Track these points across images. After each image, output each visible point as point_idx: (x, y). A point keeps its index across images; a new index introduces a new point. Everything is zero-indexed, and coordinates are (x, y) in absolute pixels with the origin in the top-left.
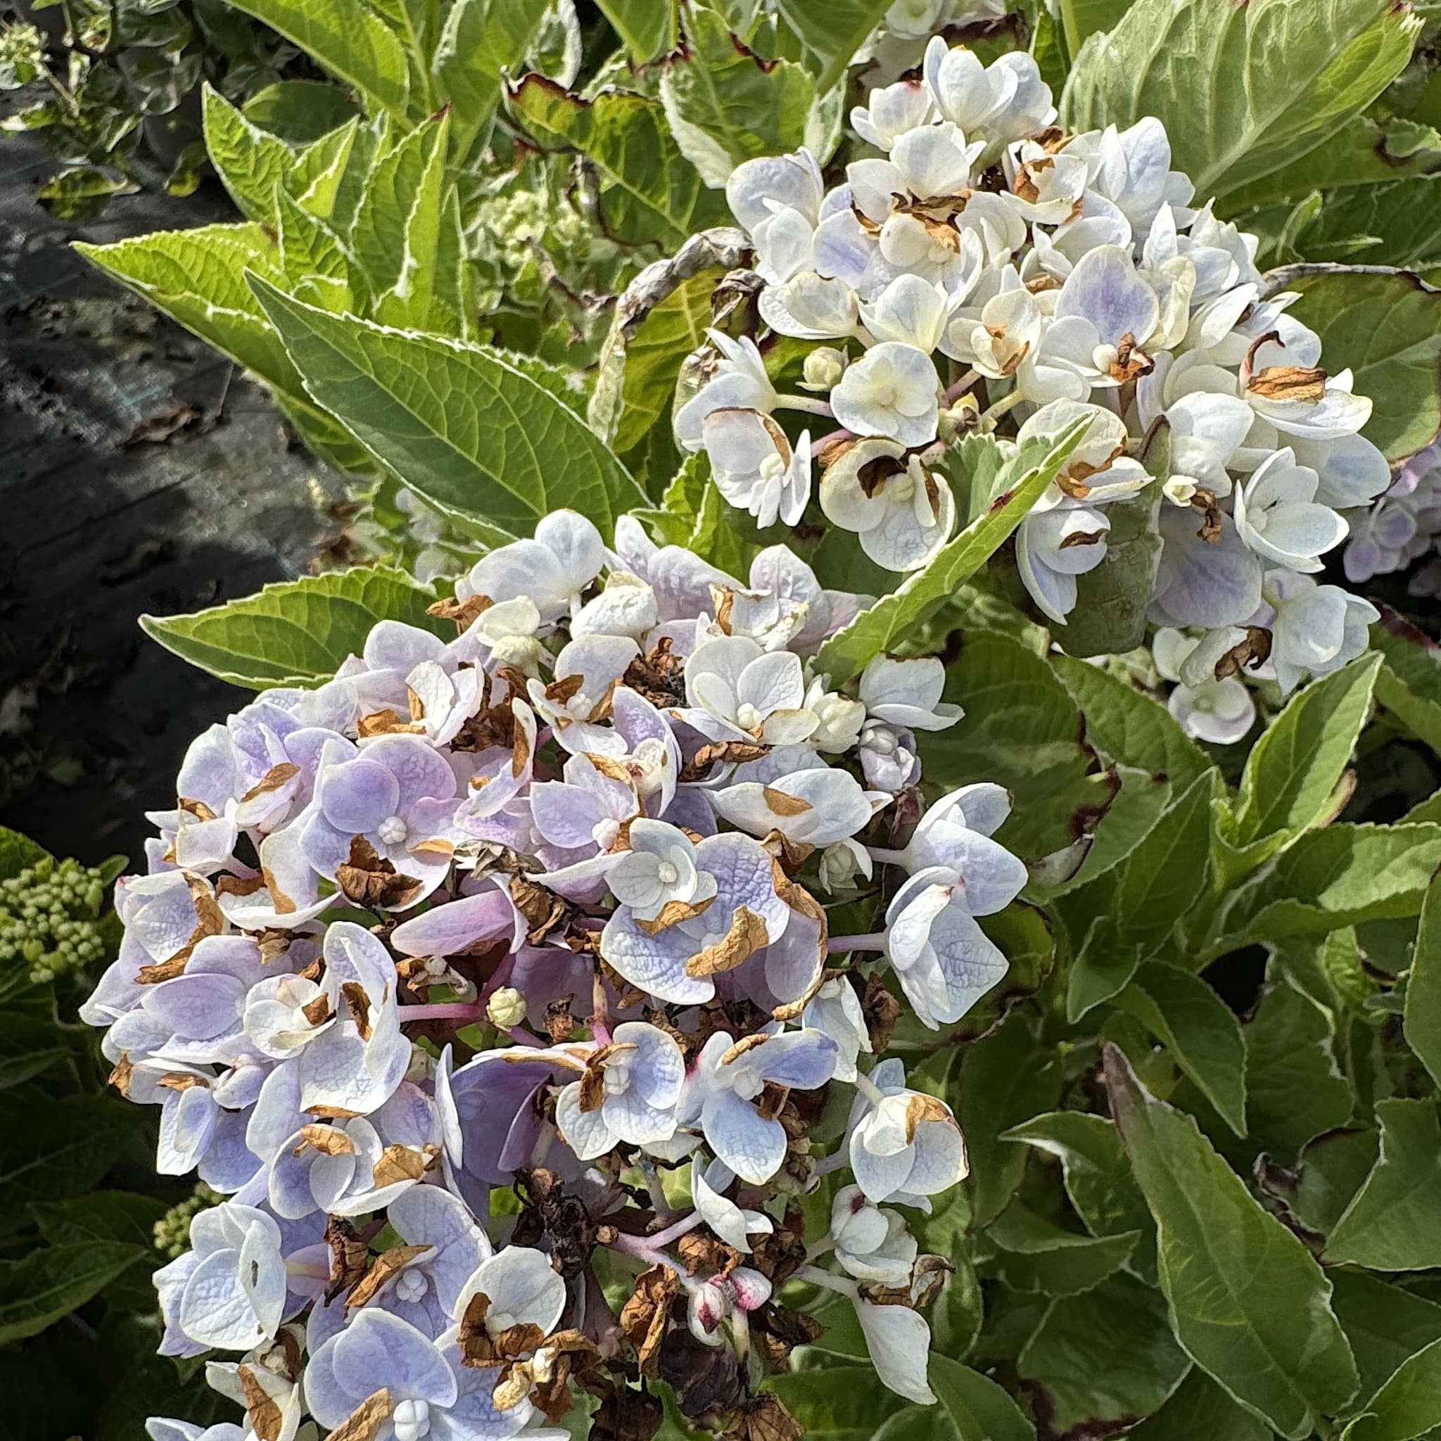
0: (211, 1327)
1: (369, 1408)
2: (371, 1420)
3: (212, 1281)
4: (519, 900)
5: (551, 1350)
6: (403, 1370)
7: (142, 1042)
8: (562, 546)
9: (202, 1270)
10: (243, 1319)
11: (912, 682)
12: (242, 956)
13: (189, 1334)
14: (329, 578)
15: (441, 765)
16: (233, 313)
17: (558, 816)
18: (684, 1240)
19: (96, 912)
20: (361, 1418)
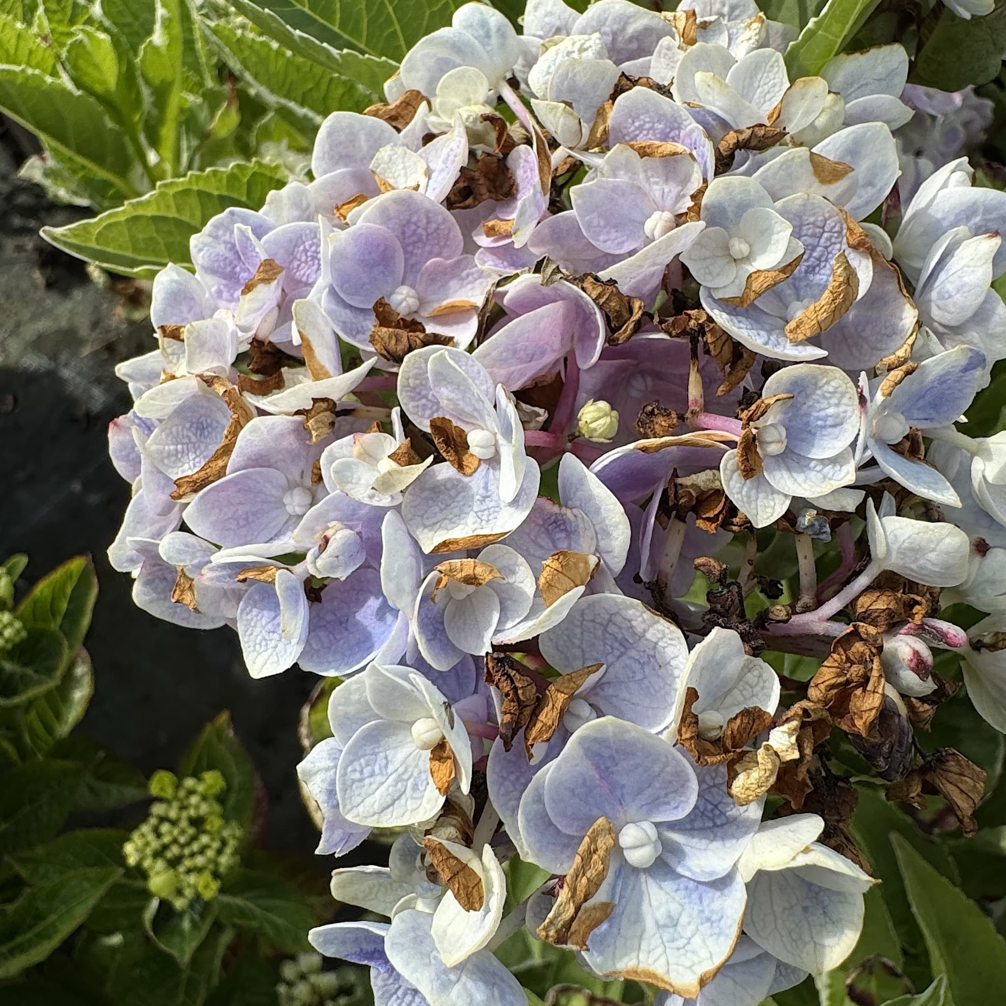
0: (376, 807)
1: (594, 840)
2: (601, 852)
3: (362, 761)
4: (599, 296)
5: (795, 723)
6: (618, 793)
7: (194, 558)
8: (481, 33)
9: (348, 753)
10: (409, 791)
11: (880, 70)
12: (285, 444)
13: (356, 821)
14: (215, 173)
15: (445, 220)
16: (18, 69)
17: (602, 223)
18: (862, 600)
19: (10, 602)
20: (591, 852)
